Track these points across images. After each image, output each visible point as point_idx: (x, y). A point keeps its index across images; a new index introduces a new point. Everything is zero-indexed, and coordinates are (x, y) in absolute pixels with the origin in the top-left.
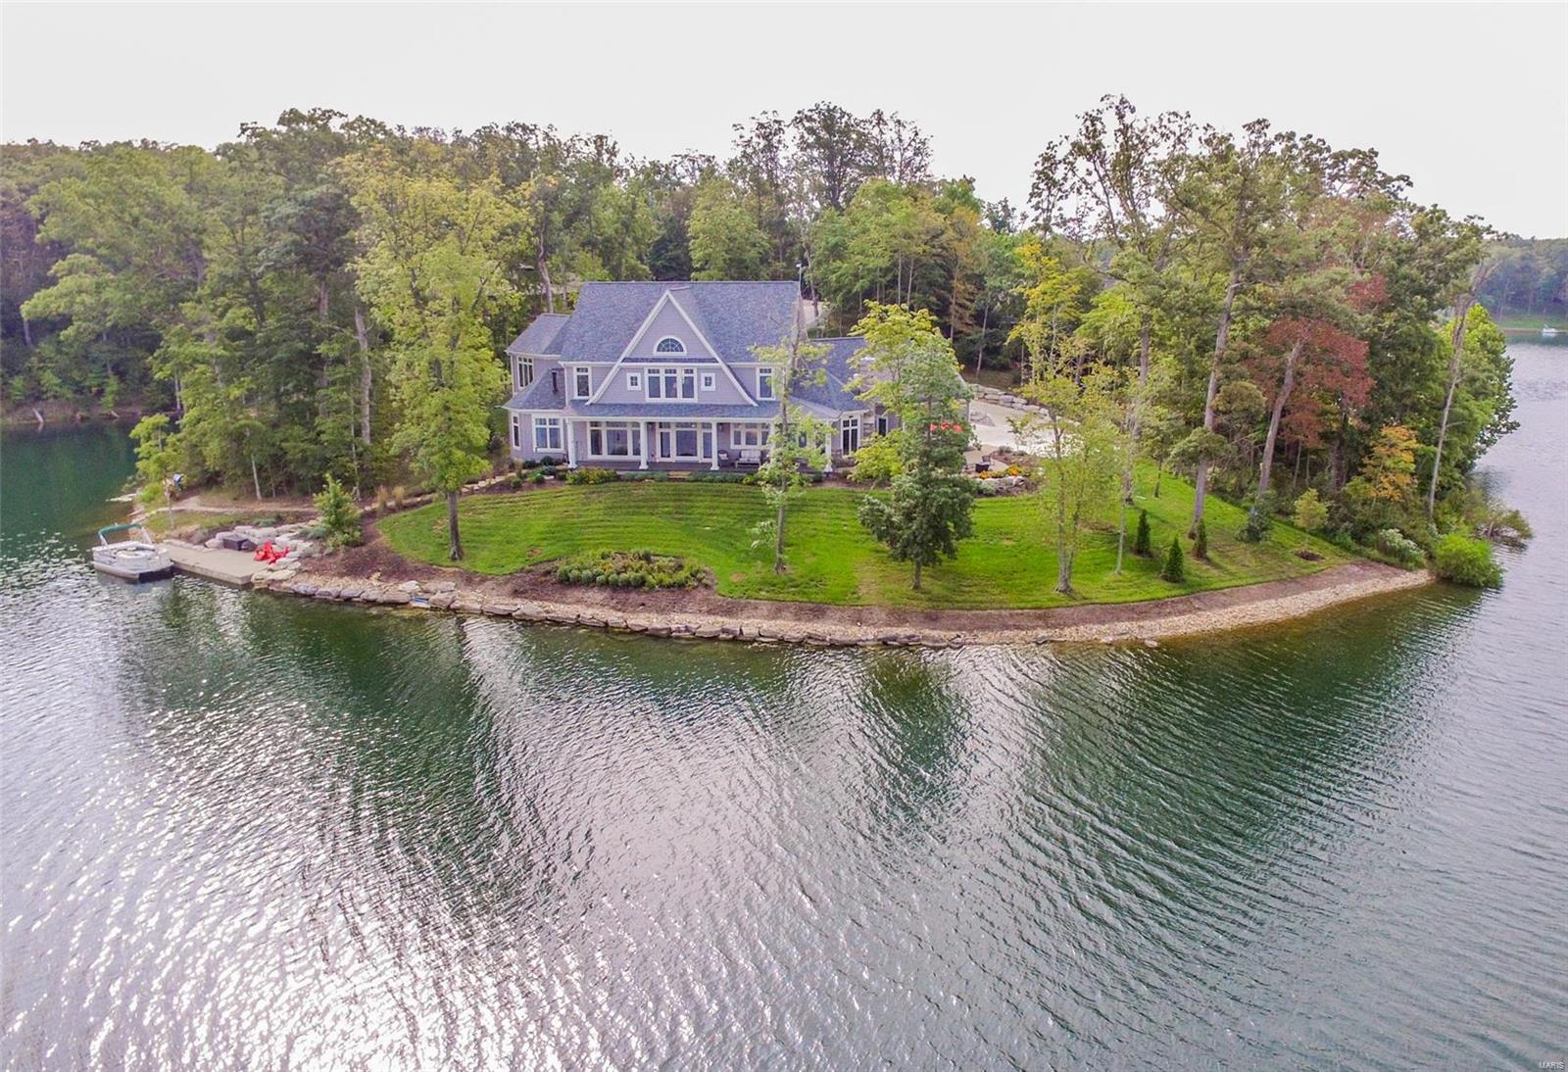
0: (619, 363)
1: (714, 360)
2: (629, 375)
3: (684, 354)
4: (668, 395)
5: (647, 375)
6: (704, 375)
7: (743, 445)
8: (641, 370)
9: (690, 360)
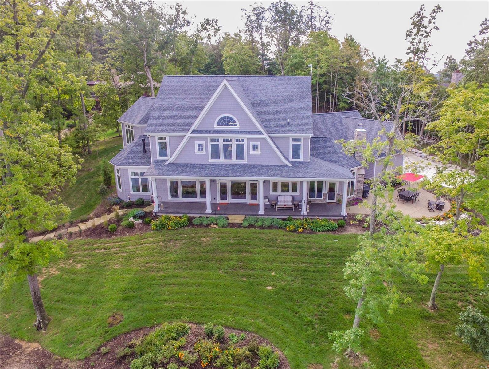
0: (189, 134)
1: (259, 132)
2: (196, 143)
3: (237, 127)
4: (225, 157)
5: (210, 143)
6: (252, 143)
7: (279, 192)
8: (205, 139)
9: (242, 132)
